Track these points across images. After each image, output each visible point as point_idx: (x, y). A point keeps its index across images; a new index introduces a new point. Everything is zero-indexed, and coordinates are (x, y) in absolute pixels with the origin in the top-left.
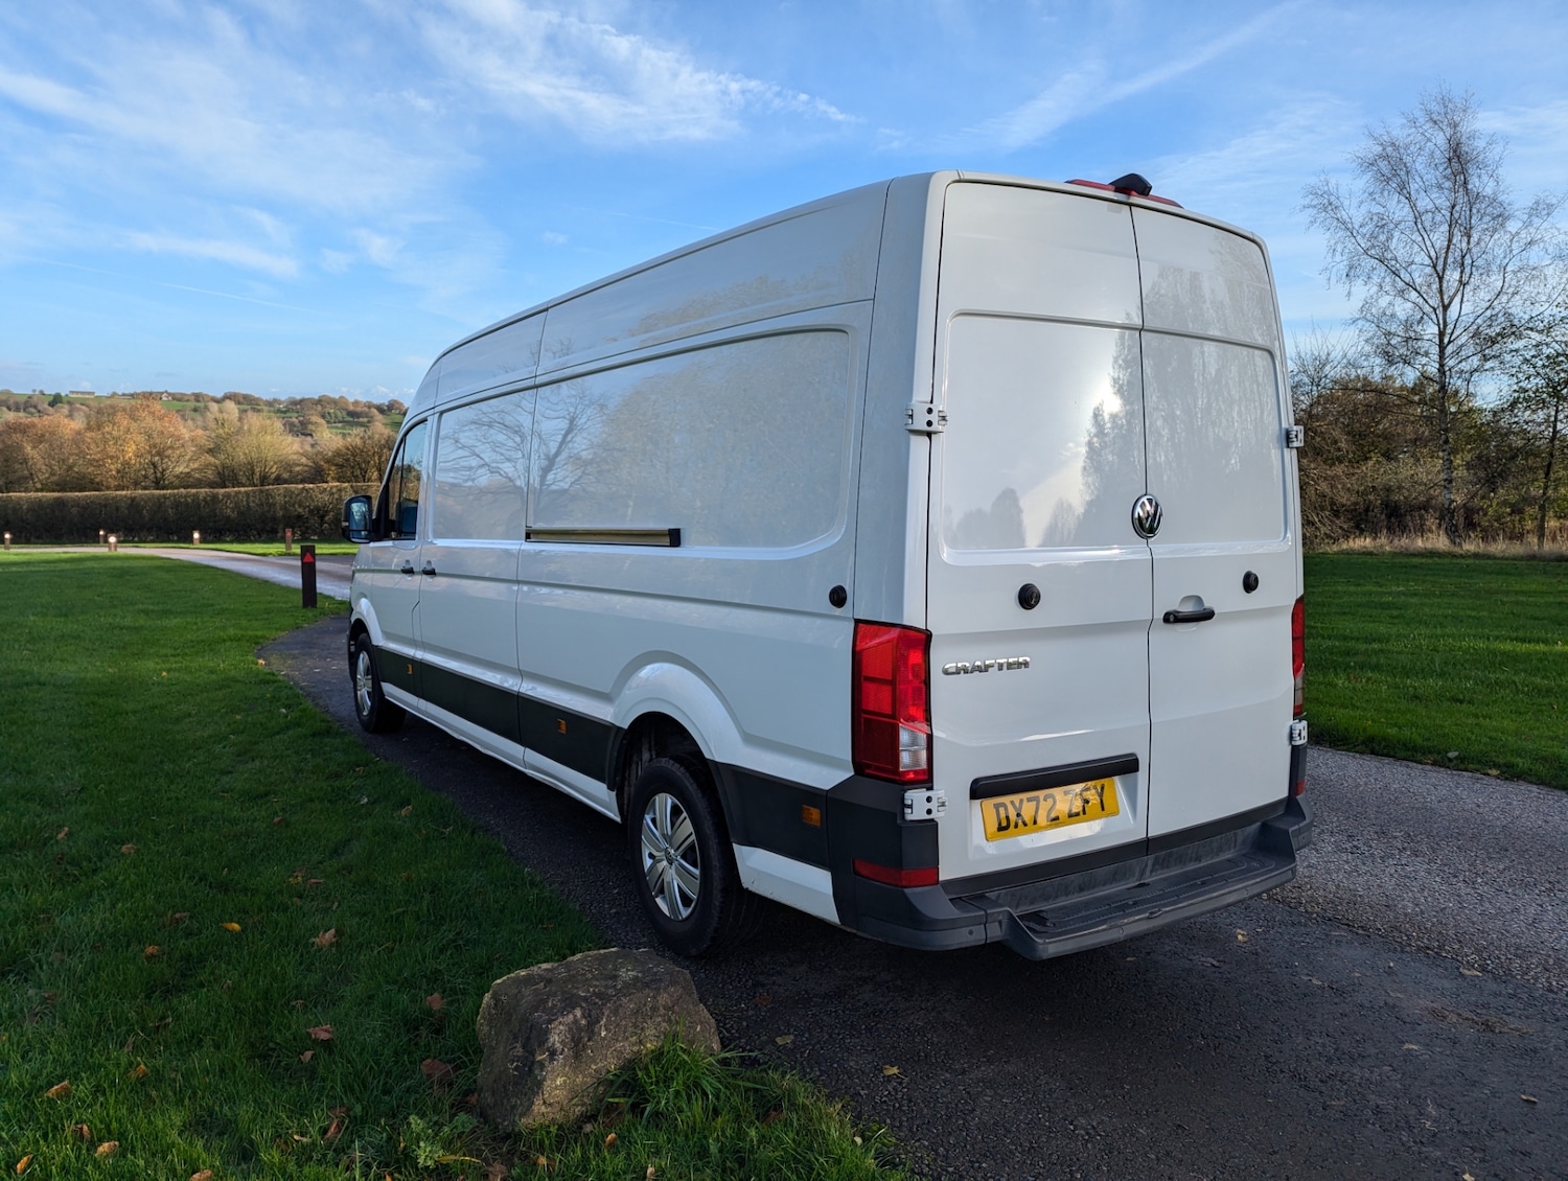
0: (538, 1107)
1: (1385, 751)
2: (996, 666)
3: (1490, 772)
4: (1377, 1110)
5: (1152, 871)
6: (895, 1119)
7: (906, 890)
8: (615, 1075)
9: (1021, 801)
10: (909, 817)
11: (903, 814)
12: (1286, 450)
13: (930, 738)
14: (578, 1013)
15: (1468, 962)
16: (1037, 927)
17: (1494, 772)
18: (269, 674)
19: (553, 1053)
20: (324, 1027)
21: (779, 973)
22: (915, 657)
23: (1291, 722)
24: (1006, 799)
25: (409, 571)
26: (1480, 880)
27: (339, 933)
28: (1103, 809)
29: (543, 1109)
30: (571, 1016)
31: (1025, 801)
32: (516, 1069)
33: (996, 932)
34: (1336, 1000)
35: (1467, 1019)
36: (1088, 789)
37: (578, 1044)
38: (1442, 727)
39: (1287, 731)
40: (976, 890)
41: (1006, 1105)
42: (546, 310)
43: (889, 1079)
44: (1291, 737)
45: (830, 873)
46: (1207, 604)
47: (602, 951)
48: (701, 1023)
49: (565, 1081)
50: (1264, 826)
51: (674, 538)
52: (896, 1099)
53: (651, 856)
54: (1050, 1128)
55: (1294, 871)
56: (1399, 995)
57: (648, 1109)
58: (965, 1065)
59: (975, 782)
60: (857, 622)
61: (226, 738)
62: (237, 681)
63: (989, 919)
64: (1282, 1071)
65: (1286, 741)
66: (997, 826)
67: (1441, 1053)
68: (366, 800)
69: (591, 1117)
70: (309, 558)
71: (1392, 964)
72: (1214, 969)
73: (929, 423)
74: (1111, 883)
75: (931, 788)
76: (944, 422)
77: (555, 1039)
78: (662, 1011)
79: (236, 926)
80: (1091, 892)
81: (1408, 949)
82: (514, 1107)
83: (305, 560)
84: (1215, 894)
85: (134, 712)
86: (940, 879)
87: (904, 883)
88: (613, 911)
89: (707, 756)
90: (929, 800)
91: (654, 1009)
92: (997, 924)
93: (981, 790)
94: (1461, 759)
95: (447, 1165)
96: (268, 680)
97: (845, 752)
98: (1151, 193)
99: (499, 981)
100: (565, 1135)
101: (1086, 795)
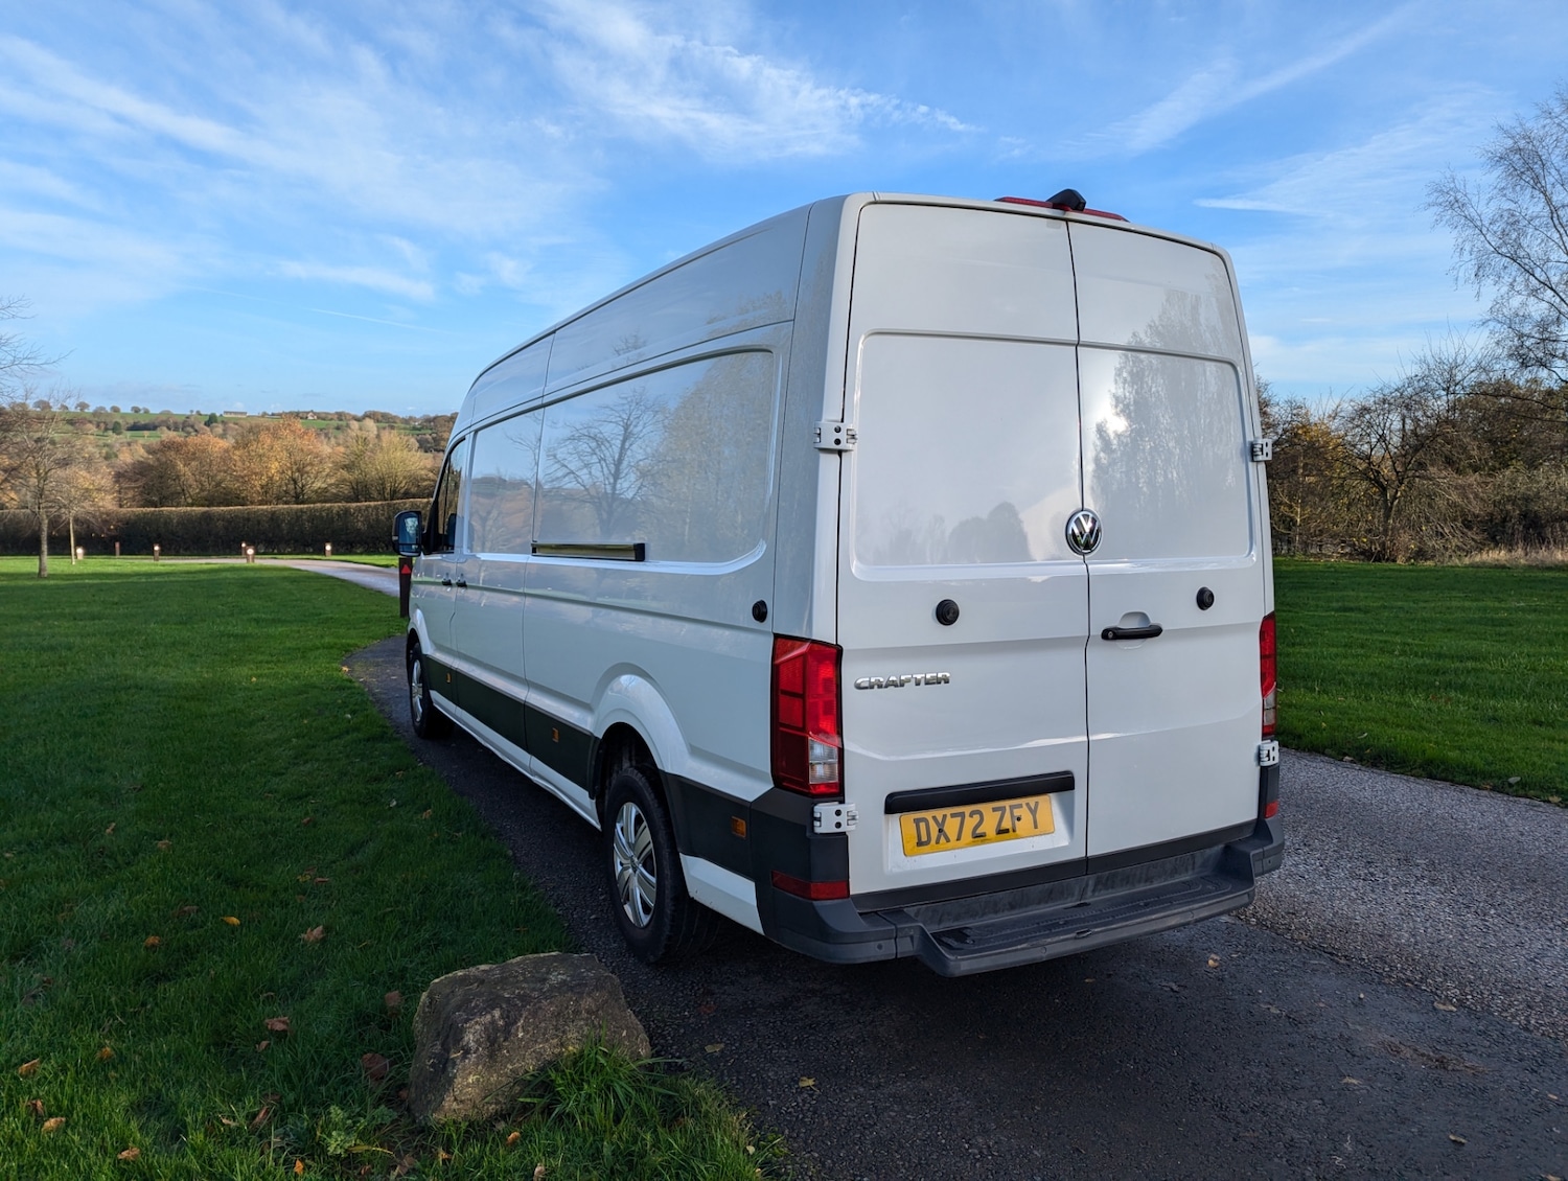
0: (449, 1103)
1: (1443, 775)
2: (913, 681)
3: (1551, 799)
4: (1291, 1145)
5: (1094, 891)
6: (793, 1130)
7: (815, 903)
8: (532, 1075)
9: (945, 816)
10: (818, 830)
11: (813, 827)
12: (1250, 464)
13: (841, 751)
14: (497, 1013)
15: (1447, 996)
16: (955, 944)
17: (1556, 799)
18: (347, 680)
19: (467, 1052)
20: (283, 1019)
21: (732, 983)
22: (826, 672)
23: (1260, 742)
24: (928, 815)
25: (448, 584)
26: (1492, 912)
27: (327, 929)
28: (1036, 827)
29: (454, 1105)
30: (489, 1017)
31: (949, 817)
32: (433, 1065)
33: (906, 947)
34: (1289, 1030)
35: (1423, 1055)
36: (1020, 806)
37: (494, 1042)
38: (1508, 750)
39: (1255, 751)
40: (893, 904)
41: (908, 1121)
42: (554, 332)
43: (801, 1090)
44: (1259, 758)
45: (753, 884)
46: (1153, 621)
47: (542, 955)
48: (628, 1028)
49: (478, 1080)
50: (1228, 848)
51: (639, 552)
52: (802, 1110)
53: (622, 864)
54: (945, 1145)
55: (1251, 896)
56: (1358, 1027)
57: (557, 1110)
58: (882, 1080)
59: (890, 796)
60: (777, 636)
61: (289, 740)
62: (315, 687)
63: (900, 934)
64: (1205, 1100)
65: (1253, 762)
66: (916, 841)
67: (1381, 1089)
68: (395, 803)
69: (502, 1116)
70: (406, 570)
71: (1362, 996)
72: (1172, 993)
73: (838, 442)
74: (1047, 902)
75: (842, 802)
76: (853, 441)
77: (470, 1038)
78: (584, 1015)
79: (235, 920)
80: (1024, 909)
81: (1387, 980)
82: (429, 1102)
83: (403, 572)
84: (1153, 917)
85: (213, 716)
86: (851, 893)
87: (813, 896)
88: (593, 917)
89: (659, 767)
90: (838, 813)
91: (577, 1012)
92: (909, 939)
93: (897, 804)
94: (1523, 785)
95: (357, 1154)
96: (344, 686)
97: (765, 765)
98: (1086, 207)
99: (437, 981)
100: (477, 1130)
101: (1017, 812)
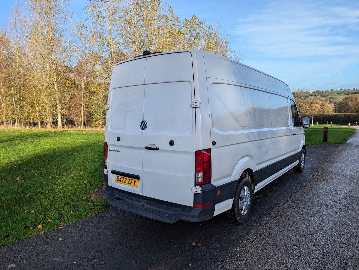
2: (115, 151)
13: (107, 161)
24: (119, 176)
31: (122, 177)
36: (133, 180)
40: (113, 189)
46: (157, 147)
59: (112, 170)
66: (117, 180)
73: (107, 108)
75: (107, 169)
86: (108, 185)
101: (132, 181)
